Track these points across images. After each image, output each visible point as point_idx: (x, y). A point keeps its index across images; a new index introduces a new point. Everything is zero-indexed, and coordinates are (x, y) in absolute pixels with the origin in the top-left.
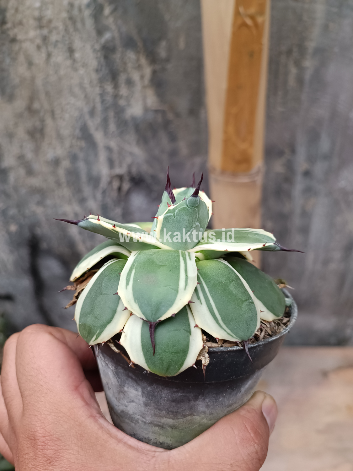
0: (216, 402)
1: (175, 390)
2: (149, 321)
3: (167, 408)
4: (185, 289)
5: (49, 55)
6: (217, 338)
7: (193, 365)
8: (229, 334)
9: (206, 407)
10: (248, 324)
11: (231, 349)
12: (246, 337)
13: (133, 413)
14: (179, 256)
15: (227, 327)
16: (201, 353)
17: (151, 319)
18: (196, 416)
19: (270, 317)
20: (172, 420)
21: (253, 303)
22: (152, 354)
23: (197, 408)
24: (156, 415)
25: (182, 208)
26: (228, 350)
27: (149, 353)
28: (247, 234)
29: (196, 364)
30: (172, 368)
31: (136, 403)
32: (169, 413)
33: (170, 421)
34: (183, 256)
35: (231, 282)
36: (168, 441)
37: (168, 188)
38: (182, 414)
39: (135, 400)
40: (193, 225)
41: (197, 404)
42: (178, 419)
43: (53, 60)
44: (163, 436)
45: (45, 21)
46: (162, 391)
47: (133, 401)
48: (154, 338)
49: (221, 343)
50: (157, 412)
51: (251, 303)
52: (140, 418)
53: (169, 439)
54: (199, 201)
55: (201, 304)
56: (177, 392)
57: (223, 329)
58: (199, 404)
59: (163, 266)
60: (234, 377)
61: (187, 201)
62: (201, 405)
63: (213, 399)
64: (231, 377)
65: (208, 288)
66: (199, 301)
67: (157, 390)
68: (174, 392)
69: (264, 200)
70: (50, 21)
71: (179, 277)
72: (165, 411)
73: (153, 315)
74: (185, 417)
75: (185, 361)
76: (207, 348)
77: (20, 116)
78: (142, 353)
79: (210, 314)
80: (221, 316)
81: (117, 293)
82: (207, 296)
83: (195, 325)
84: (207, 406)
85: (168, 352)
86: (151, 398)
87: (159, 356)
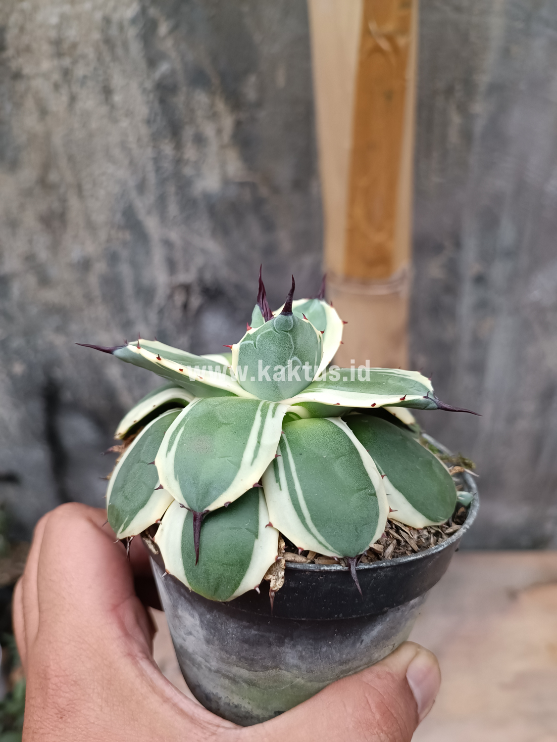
0: (316, 653)
1: (245, 623)
2: (193, 510)
3: (238, 652)
4: (252, 464)
5: (73, 99)
6: (301, 548)
7: (256, 587)
8: (320, 543)
9: (299, 659)
10: (359, 529)
11: (326, 568)
12: (352, 552)
13: (193, 651)
14: (257, 409)
15: (319, 531)
16: (274, 569)
17: (196, 508)
18: (284, 671)
19: (419, 521)
20: (247, 671)
21: (374, 495)
22: (195, 562)
23: (285, 659)
24: (223, 660)
25: (266, 333)
26: (320, 569)
27: (191, 560)
28: (388, 379)
29: (260, 586)
30: (222, 588)
31: (195, 636)
32: (242, 659)
33: (244, 673)
34: (262, 410)
35: (337, 458)
36: (247, 705)
37: (261, 300)
38: (261, 664)
39: (193, 632)
40: (286, 361)
41: (284, 652)
42: (256, 671)
43: (80, 105)
44: (237, 694)
45: (66, 46)
46: (227, 624)
47: (190, 633)
48: (199, 538)
49: (313, 557)
50: (225, 656)
51: (369, 494)
52: (203, 661)
53: (247, 700)
54: (292, 321)
55: (281, 489)
56: (249, 627)
57: (312, 534)
58: (287, 653)
59: (225, 424)
60: (341, 615)
61: (275, 322)
62: (291, 655)
63: (310, 647)
64: (336, 616)
65: (296, 464)
66: (278, 484)
67: (220, 621)
68: (245, 627)
69: (413, 322)
70: (74, 46)
71: (246, 444)
72: (235, 655)
73: (199, 501)
74: (267, 670)
75: (243, 580)
76: (283, 562)
77: (27, 193)
78: (181, 559)
79: (293, 508)
80: (310, 513)
81: (153, 463)
82: (292, 478)
83: (268, 523)
84: (301, 658)
85: (216, 562)
86: (213, 631)
87: (204, 567)
